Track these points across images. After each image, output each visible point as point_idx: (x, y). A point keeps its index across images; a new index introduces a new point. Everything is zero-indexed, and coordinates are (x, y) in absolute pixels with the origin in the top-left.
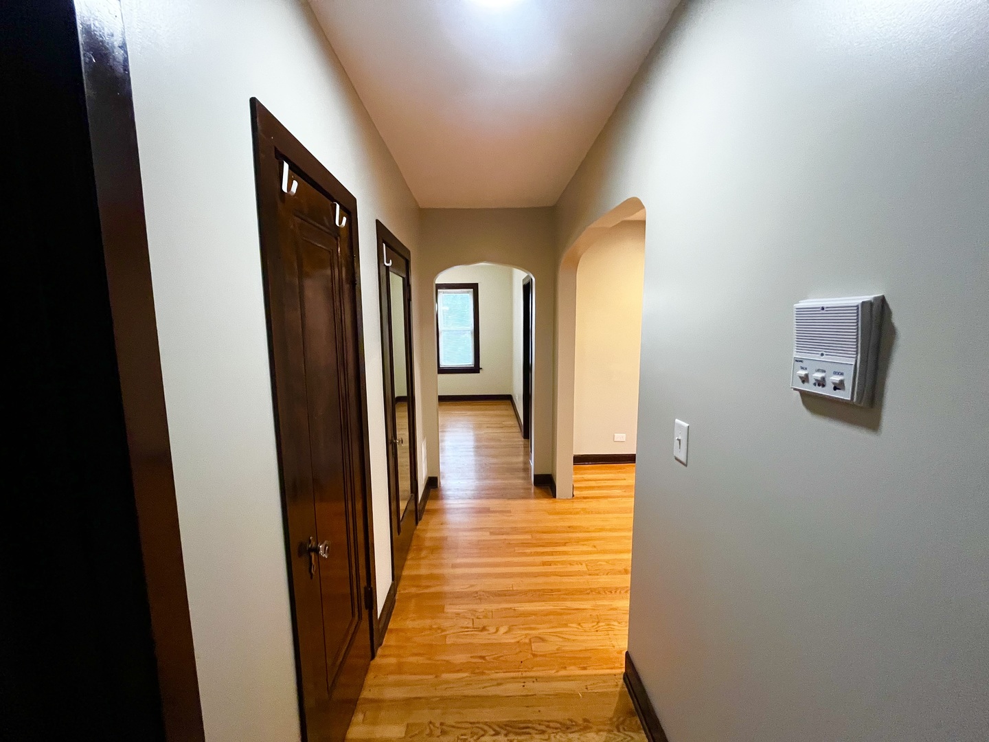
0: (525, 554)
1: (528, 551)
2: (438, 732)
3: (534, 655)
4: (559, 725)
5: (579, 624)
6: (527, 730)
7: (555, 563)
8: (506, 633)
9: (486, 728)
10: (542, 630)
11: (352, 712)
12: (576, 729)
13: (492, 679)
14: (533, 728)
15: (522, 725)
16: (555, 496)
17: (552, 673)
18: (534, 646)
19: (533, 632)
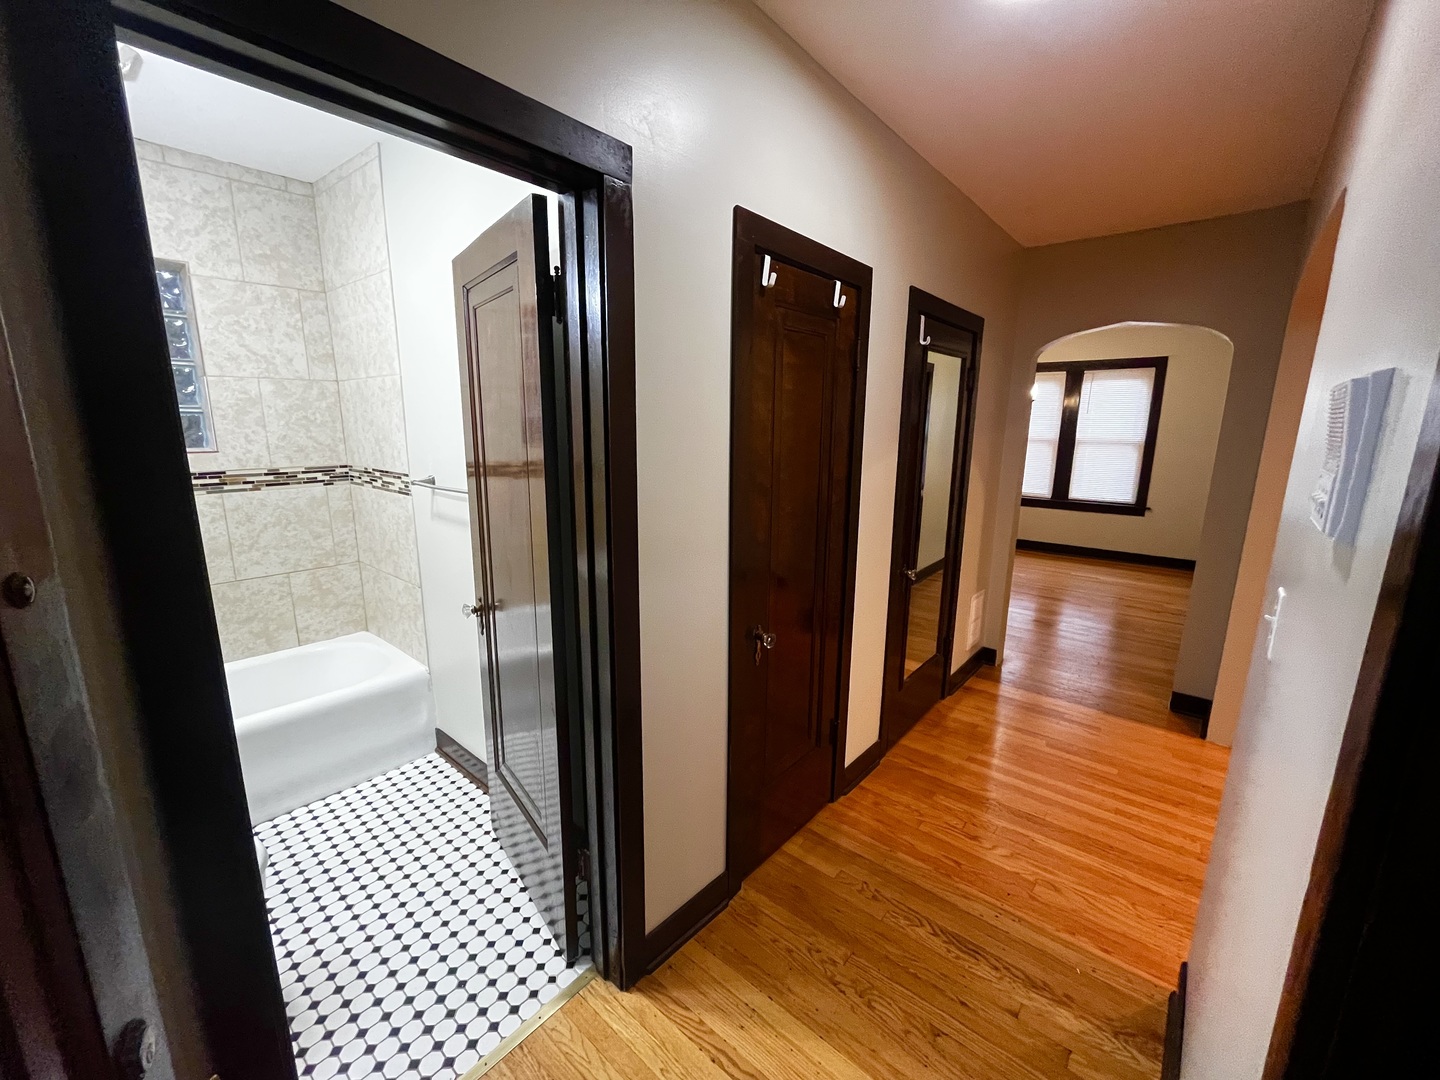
0: (1091, 789)
1: (1101, 787)
2: (870, 895)
3: (1033, 898)
4: (1023, 977)
5: (1133, 904)
6: (977, 955)
7: (1140, 819)
8: (1006, 856)
9: (925, 922)
10: (1063, 879)
11: (794, 833)
12: (1049, 996)
13: (958, 888)
14: (985, 958)
15: (970, 946)
16: (1203, 736)
17: (1049, 928)
18: (1037, 889)
19: (1048, 875)
